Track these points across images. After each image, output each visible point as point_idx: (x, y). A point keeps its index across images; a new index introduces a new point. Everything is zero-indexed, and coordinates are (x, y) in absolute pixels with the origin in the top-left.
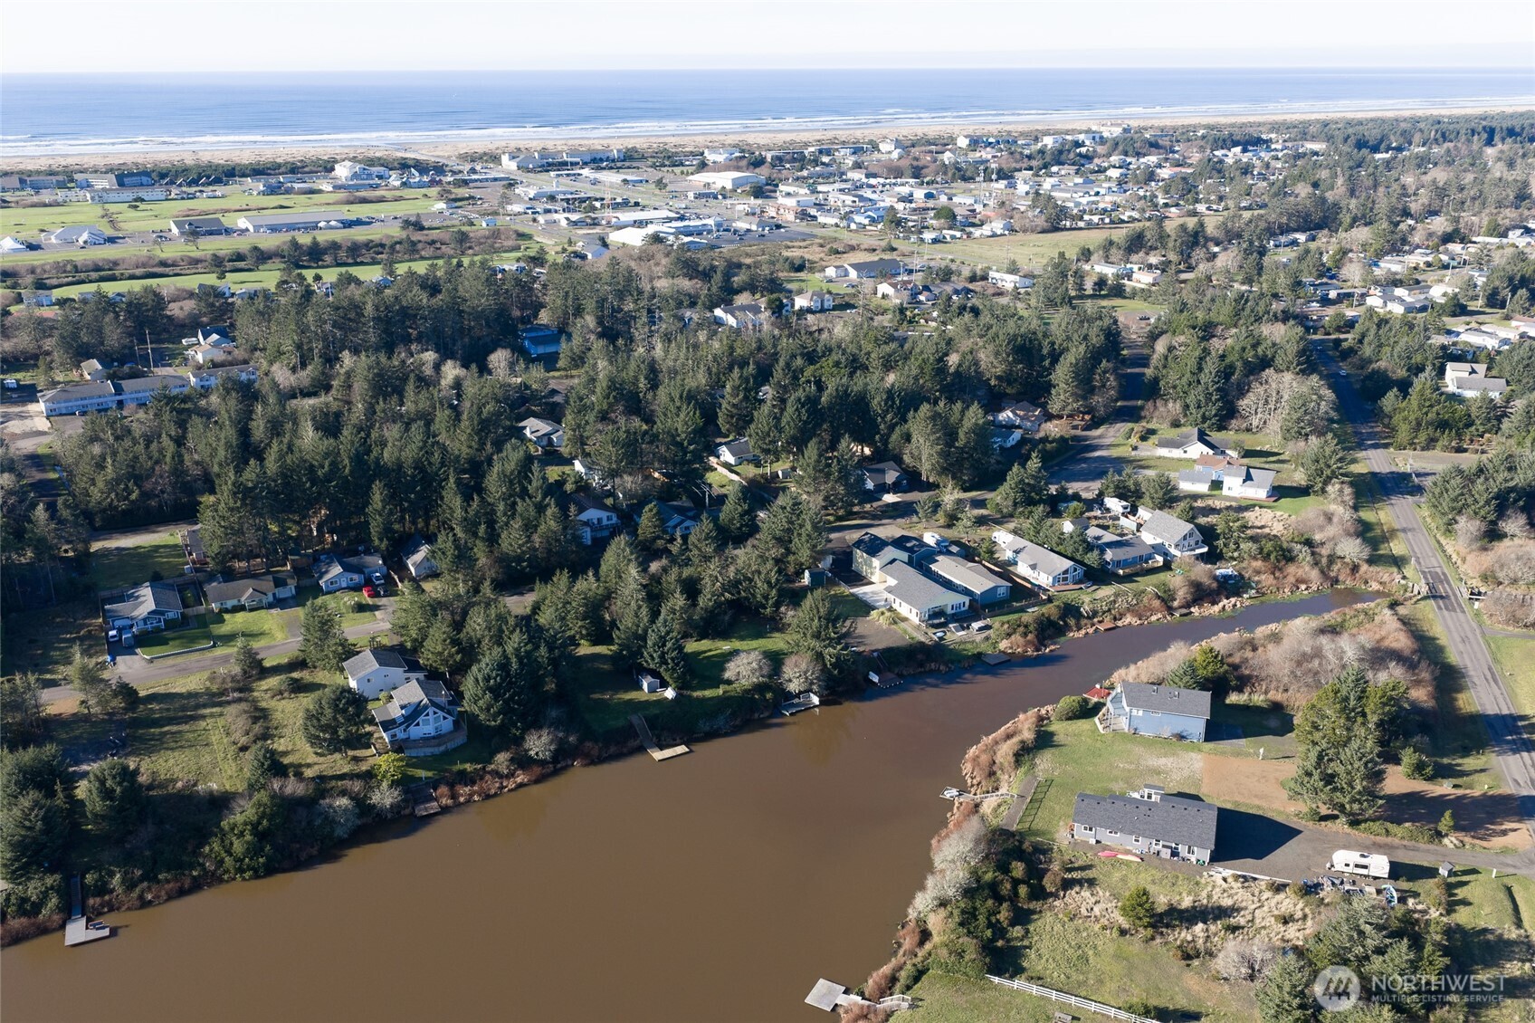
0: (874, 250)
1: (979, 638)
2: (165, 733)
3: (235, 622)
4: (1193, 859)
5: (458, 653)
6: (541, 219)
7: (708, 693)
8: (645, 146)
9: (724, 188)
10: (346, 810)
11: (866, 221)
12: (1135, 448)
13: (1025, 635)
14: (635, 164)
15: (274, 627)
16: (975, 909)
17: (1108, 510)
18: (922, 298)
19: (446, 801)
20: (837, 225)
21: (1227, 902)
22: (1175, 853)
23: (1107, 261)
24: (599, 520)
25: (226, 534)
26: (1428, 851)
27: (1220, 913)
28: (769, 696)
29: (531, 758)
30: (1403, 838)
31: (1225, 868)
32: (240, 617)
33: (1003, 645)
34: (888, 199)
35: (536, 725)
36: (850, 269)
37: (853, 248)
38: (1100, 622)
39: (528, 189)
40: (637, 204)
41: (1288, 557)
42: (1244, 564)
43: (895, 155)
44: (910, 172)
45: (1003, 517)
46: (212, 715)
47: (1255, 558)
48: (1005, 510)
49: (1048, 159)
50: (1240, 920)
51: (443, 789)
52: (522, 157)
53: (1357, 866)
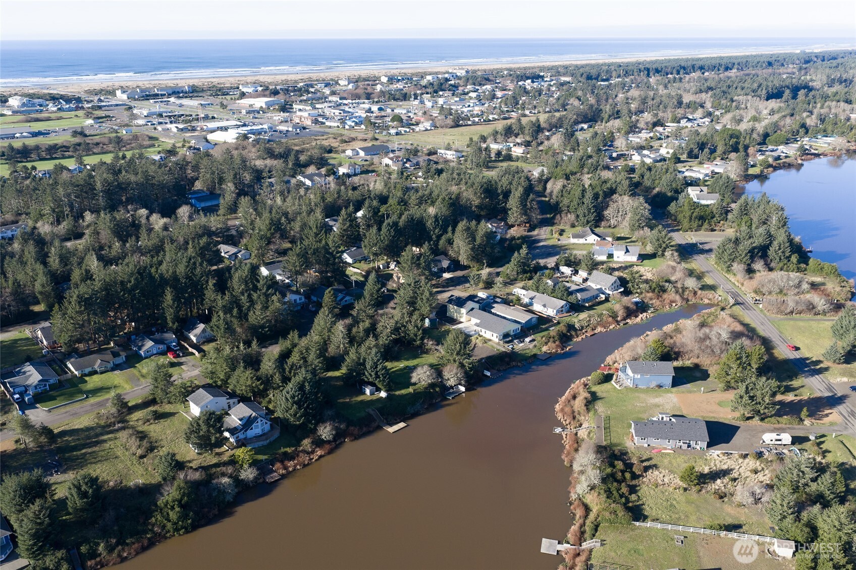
0: (366, 140)
1: (531, 346)
2: (85, 454)
3: (94, 382)
4: (698, 448)
5: (261, 384)
6: (159, 128)
7: (404, 392)
8: (200, 84)
9: (261, 107)
10: (230, 484)
11: (353, 124)
12: (559, 240)
13: (554, 342)
14: (200, 95)
15: (121, 382)
16: (609, 489)
17: (563, 273)
18: (407, 165)
19: (282, 471)
20: (338, 127)
21: (725, 467)
22: (689, 446)
23: (496, 141)
24: (295, 300)
25: (76, 328)
26: (800, 429)
27: (724, 473)
28: (437, 389)
29: (323, 439)
30: (786, 424)
31: (715, 450)
32: (96, 378)
33: (545, 349)
34: (359, 112)
35: (321, 421)
36: (359, 151)
37: (353, 139)
38: (586, 332)
39: (142, 109)
40: (213, 118)
41: (663, 290)
42: (643, 295)
43: (350, 86)
44: (364, 96)
45: (512, 281)
46: (110, 439)
47: (648, 292)
48: (512, 277)
49: (436, 88)
50: (735, 475)
51: (278, 465)
52: (129, 91)
53: (776, 440)
